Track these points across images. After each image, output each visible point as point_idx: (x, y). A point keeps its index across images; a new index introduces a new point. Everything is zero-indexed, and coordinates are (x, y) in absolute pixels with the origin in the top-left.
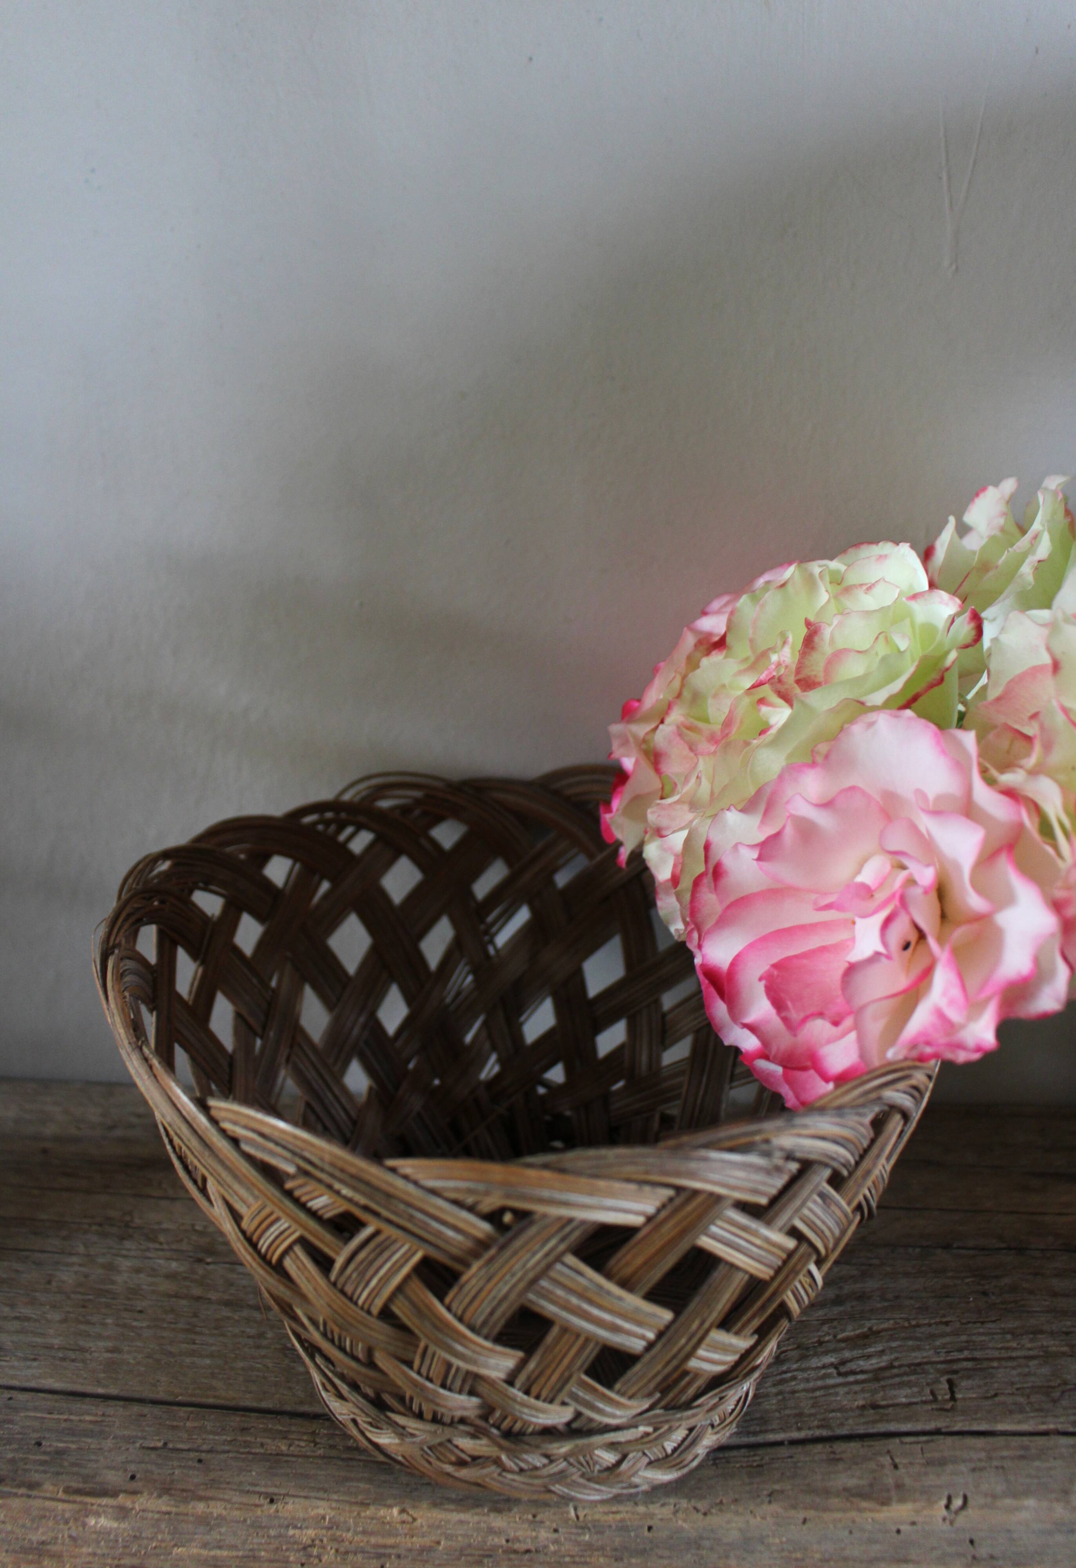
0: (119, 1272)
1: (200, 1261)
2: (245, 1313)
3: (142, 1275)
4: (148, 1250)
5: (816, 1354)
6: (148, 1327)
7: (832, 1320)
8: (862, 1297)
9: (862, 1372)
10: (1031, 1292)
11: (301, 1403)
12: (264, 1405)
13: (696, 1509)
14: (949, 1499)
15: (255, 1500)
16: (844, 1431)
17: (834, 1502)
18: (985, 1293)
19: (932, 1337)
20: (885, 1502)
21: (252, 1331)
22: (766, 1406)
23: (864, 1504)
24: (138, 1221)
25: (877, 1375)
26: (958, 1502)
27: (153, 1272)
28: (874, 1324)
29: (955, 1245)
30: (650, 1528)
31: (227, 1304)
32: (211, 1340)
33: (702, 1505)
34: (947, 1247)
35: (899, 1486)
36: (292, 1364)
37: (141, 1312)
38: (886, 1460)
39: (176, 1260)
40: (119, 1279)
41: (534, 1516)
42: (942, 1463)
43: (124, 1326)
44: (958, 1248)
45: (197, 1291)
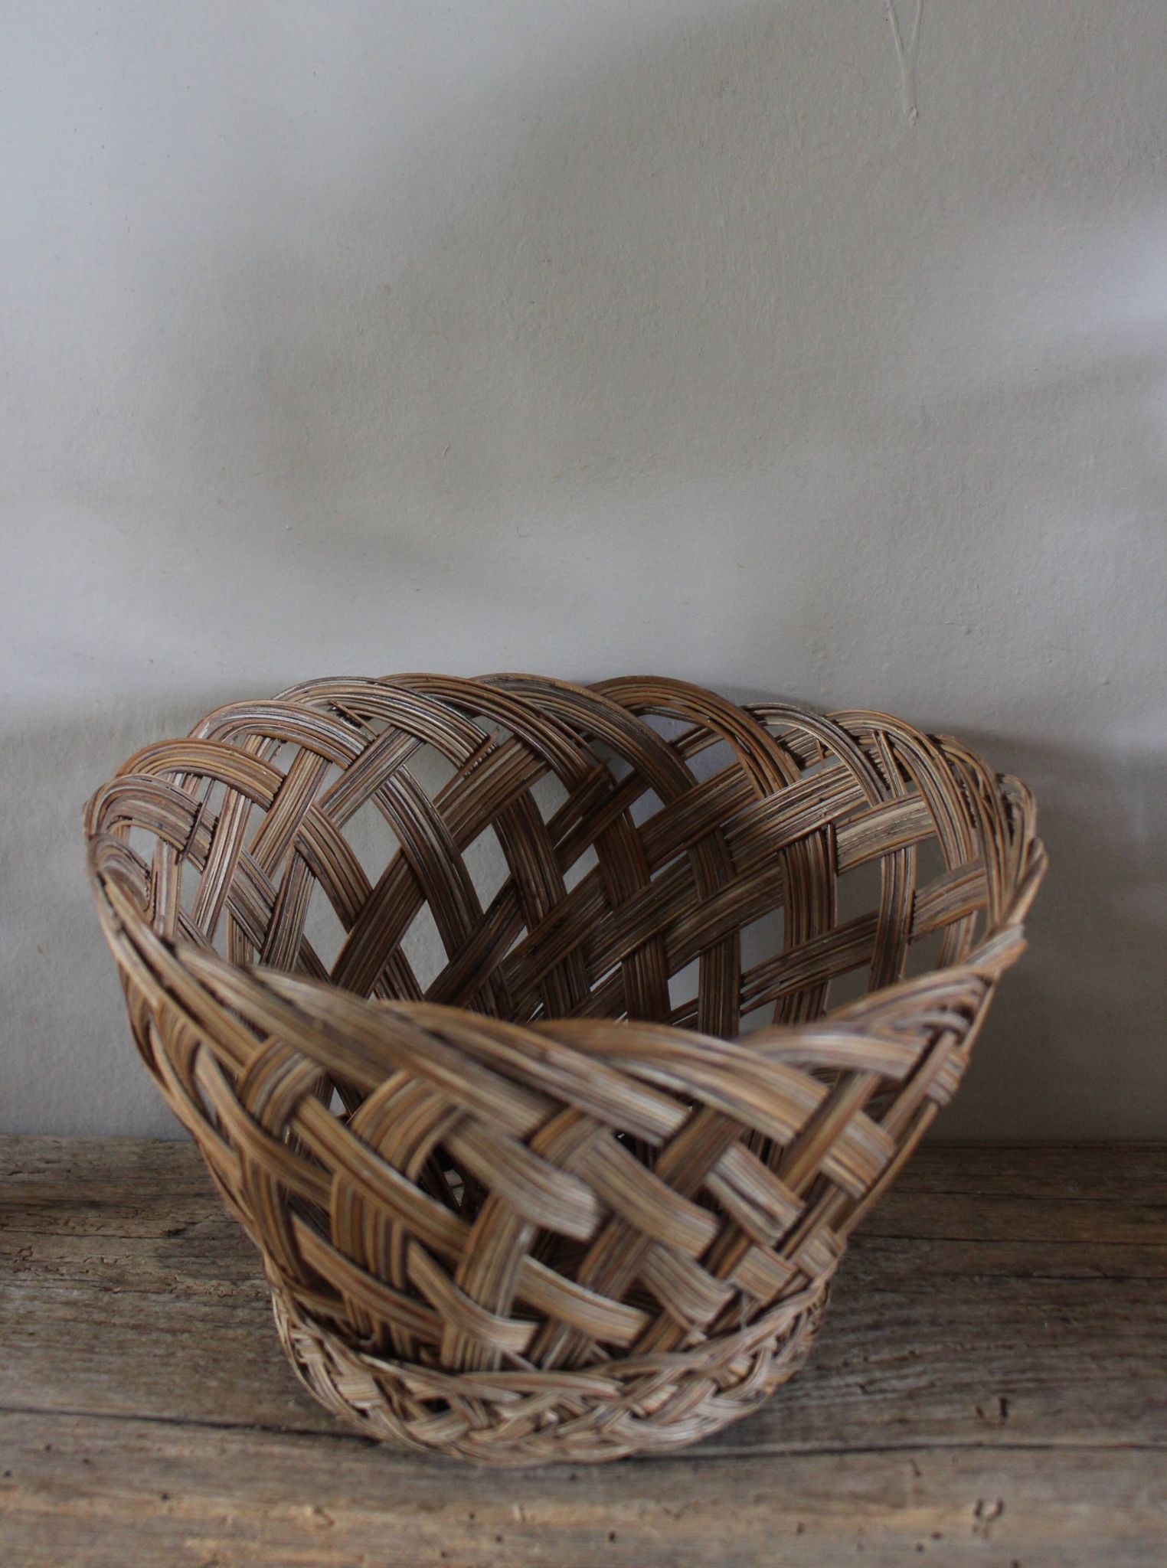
0: (11, 1300)
1: (107, 1290)
2: (155, 1335)
3: (36, 1303)
4: (46, 1280)
5: (839, 1373)
6: (39, 1347)
7: (863, 1344)
8: (906, 1323)
9: (894, 1391)
10: (1126, 1318)
11: (210, 1412)
12: (166, 1414)
13: (667, 1512)
14: (980, 1507)
15: (146, 1496)
16: (862, 1443)
17: (837, 1506)
18: (1066, 1320)
19: (989, 1359)
20: (899, 1505)
21: (161, 1352)
22: (768, 1419)
23: (873, 1508)
24: (36, 1256)
25: (911, 1395)
26: (990, 1509)
27: (50, 1300)
28: (918, 1349)
29: (1035, 1274)
30: (612, 1537)
31: (134, 1327)
32: (111, 1359)
33: (674, 1507)
34: (1025, 1275)
35: (919, 1491)
36: (203, 1380)
37: (32, 1334)
38: (908, 1469)
39: (78, 1289)
40: (10, 1306)
41: (472, 1516)
42: (977, 1471)
43: (12, 1346)
44: (1040, 1277)
45: (98, 1316)
